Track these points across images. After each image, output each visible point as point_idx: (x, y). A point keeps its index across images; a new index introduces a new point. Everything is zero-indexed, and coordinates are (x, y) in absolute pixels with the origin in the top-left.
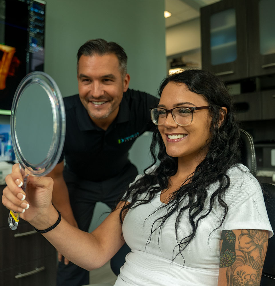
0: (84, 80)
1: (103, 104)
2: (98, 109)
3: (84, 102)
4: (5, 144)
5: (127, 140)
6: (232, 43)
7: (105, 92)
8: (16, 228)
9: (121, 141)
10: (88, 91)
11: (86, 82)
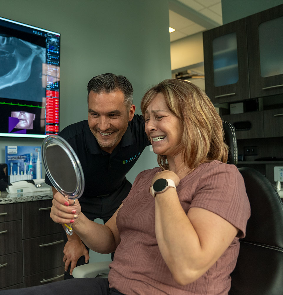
0: (92, 114)
1: (110, 134)
2: (105, 139)
3: (93, 132)
4: (27, 164)
5: (131, 161)
6: (234, 66)
7: (111, 124)
8: (72, 234)
9: (125, 162)
10: (96, 123)
11: (95, 116)
